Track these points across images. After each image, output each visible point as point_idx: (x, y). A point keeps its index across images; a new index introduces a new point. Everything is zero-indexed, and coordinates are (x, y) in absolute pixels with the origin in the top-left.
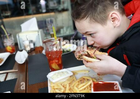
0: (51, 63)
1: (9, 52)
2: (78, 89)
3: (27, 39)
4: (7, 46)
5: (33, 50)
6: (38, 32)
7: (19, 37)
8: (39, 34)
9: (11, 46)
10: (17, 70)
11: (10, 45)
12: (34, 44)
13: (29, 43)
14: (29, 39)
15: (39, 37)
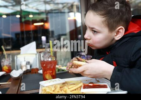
0: (45, 74)
1: (5, 71)
2: (69, 89)
3: (25, 61)
4: (4, 66)
5: (29, 71)
6: (36, 55)
7: (17, 58)
8: (36, 57)
9: (8, 66)
10: (11, 83)
11: (7, 64)
12: (31, 66)
13: (26, 64)
14: (26, 61)
15: (36, 59)
